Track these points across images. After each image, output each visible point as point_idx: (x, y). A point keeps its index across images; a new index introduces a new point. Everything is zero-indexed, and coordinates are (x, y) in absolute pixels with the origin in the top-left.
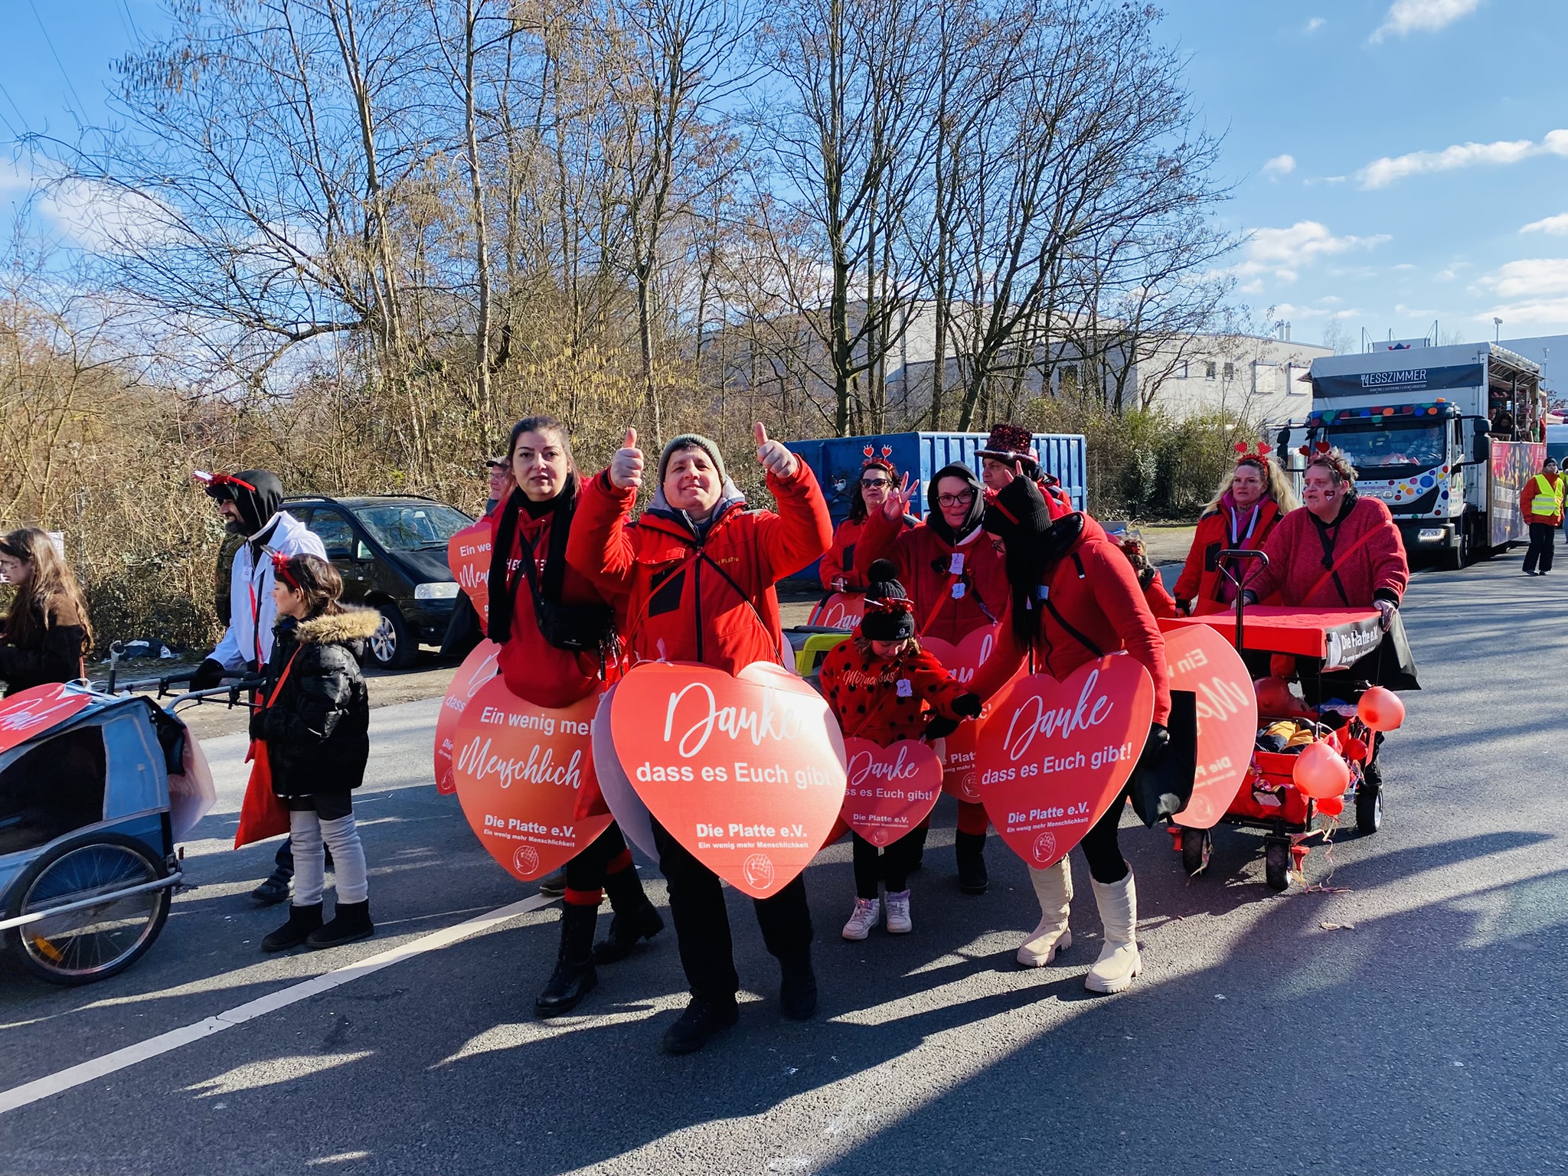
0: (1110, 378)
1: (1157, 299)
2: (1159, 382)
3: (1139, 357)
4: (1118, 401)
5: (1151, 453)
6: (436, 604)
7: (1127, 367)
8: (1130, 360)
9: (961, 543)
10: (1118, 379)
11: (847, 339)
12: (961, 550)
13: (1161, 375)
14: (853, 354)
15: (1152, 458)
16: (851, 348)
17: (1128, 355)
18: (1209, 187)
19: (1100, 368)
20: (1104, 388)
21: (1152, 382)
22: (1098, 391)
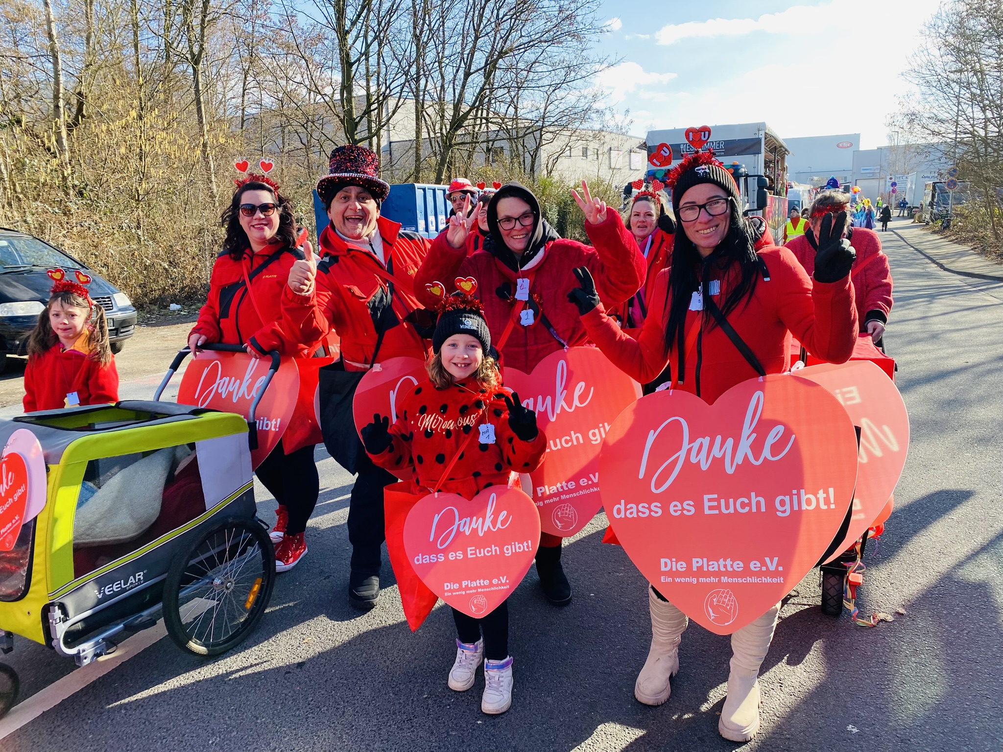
0: (527, 155)
1: (556, 103)
2: (557, 158)
3: (544, 142)
4: (532, 169)
5: (554, 205)
6: (21, 320)
7: (537, 148)
8: (539, 143)
9: (525, 268)
10: (532, 156)
11: (355, 117)
12: (525, 275)
13: (557, 154)
14: (359, 127)
15: (555, 209)
16: (357, 124)
17: (538, 141)
18: (596, 24)
19: (520, 148)
20: (524, 161)
21: (552, 160)
22: (519, 163)
